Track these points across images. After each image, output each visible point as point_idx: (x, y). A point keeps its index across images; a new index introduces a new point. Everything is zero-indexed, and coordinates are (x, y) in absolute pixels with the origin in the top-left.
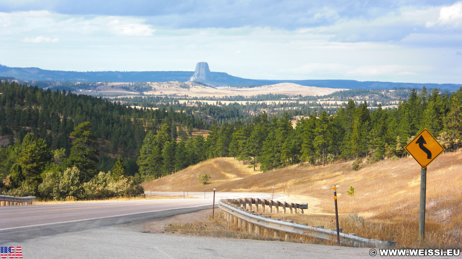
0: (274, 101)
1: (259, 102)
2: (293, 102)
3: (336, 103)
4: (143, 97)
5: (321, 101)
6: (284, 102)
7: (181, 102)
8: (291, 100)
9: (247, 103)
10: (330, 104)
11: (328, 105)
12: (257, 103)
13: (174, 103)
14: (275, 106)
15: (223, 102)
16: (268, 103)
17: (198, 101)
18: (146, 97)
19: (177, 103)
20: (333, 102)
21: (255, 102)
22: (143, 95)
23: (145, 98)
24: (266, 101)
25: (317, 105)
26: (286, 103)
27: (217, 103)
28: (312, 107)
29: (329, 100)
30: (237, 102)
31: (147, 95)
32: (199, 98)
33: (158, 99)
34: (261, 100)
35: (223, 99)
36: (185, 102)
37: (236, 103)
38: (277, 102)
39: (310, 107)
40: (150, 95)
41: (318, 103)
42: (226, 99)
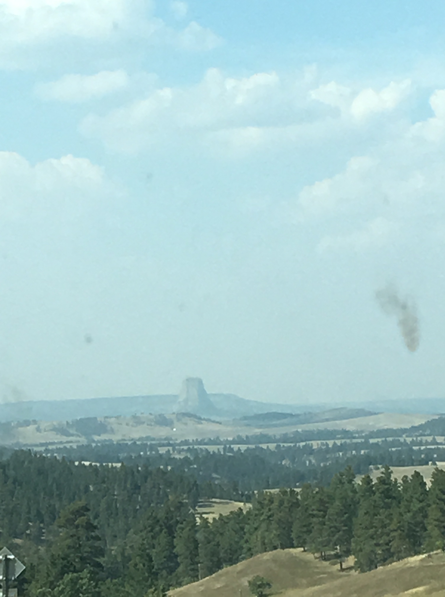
0: (324, 442)
1: (298, 444)
2: (359, 441)
3: (434, 439)
4: (94, 445)
5: (407, 436)
6: (343, 441)
7: (162, 451)
8: (354, 438)
9: (278, 447)
10: (424, 442)
11: (421, 444)
12: (295, 446)
13: (148, 453)
14: (328, 450)
15: (235, 447)
16: (315, 444)
17: (191, 447)
18: (99, 444)
19: (154, 452)
20: (430, 439)
21: (292, 445)
22: (94, 441)
23: (97, 446)
24: (310, 442)
25: (401, 444)
26: (345, 442)
27: (225, 449)
28: (393, 449)
29: (421, 435)
30: (261, 446)
31: (98, 442)
32: (191, 441)
33: (121, 446)
34: (302, 441)
35: (234, 442)
36: (169, 451)
37: (259, 447)
38: (331, 443)
39: (390, 449)
40: (105, 440)
41: (402, 440)
42: (240, 441)
